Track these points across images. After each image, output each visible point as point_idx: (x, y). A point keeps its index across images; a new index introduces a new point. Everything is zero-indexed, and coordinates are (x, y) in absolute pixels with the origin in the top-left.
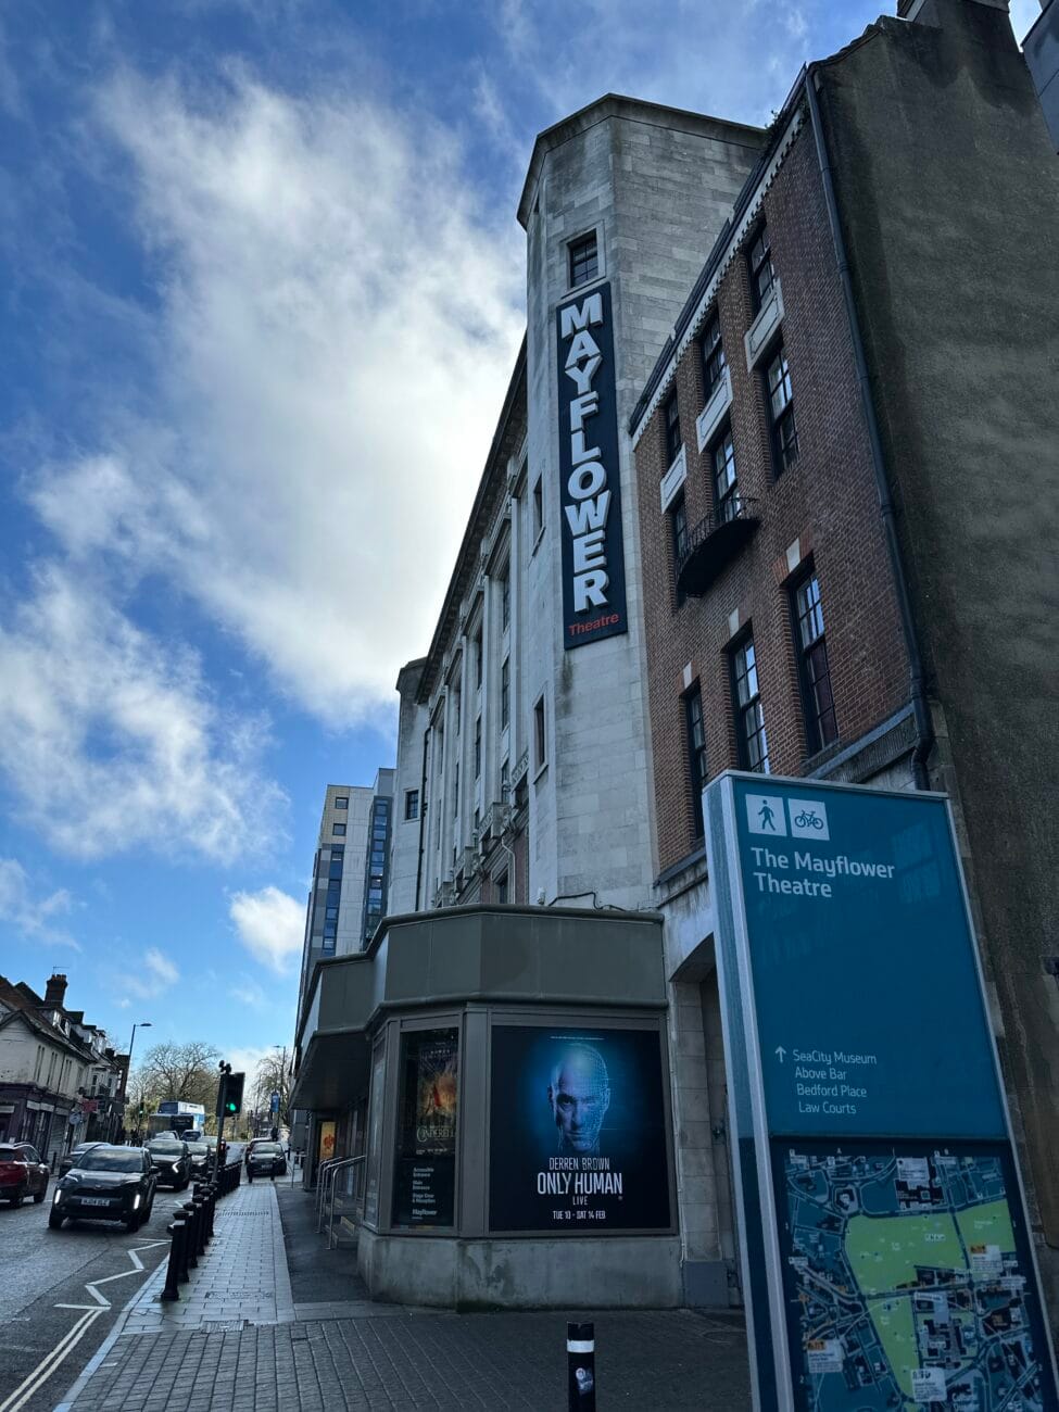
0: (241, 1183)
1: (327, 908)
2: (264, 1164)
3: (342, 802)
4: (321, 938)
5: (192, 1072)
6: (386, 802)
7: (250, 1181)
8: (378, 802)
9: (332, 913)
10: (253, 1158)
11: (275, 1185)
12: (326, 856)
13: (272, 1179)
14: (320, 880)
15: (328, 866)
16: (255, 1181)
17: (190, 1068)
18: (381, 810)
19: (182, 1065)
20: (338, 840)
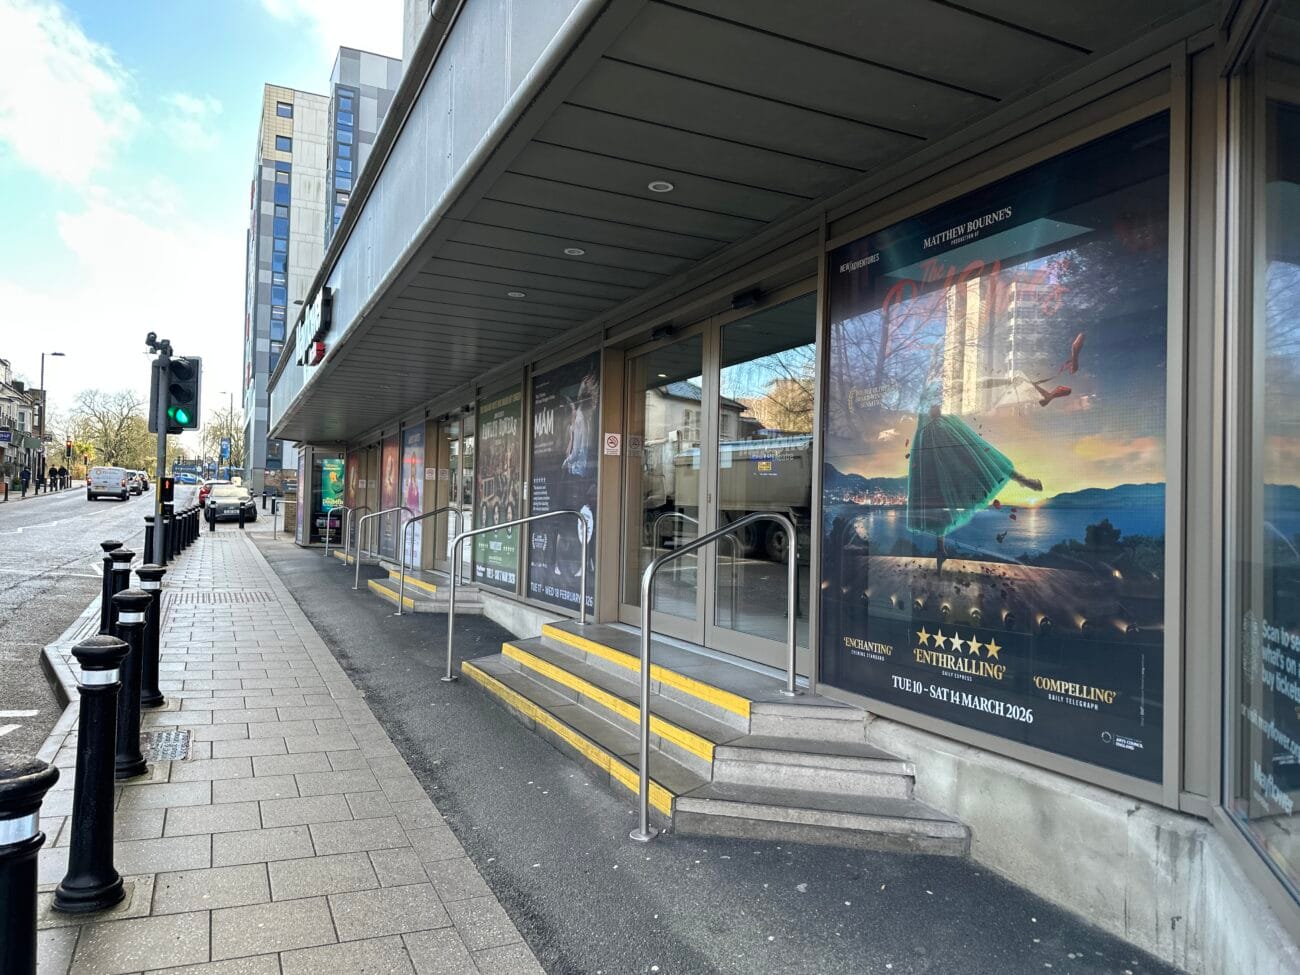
0: (200, 531)
1: (274, 238)
2: (227, 509)
3: (286, 110)
4: (270, 272)
5: (127, 417)
6: (351, 95)
7: (212, 529)
8: (341, 92)
9: (280, 245)
10: (213, 503)
11: (248, 534)
12: (269, 174)
13: (242, 527)
14: (264, 204)
15: (273, 186)
16: (219, 528)
17: (125, 413)
18: (346, 104)
19: (115, 409)
20: (282, 156)
